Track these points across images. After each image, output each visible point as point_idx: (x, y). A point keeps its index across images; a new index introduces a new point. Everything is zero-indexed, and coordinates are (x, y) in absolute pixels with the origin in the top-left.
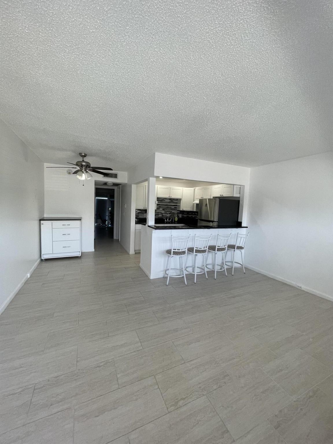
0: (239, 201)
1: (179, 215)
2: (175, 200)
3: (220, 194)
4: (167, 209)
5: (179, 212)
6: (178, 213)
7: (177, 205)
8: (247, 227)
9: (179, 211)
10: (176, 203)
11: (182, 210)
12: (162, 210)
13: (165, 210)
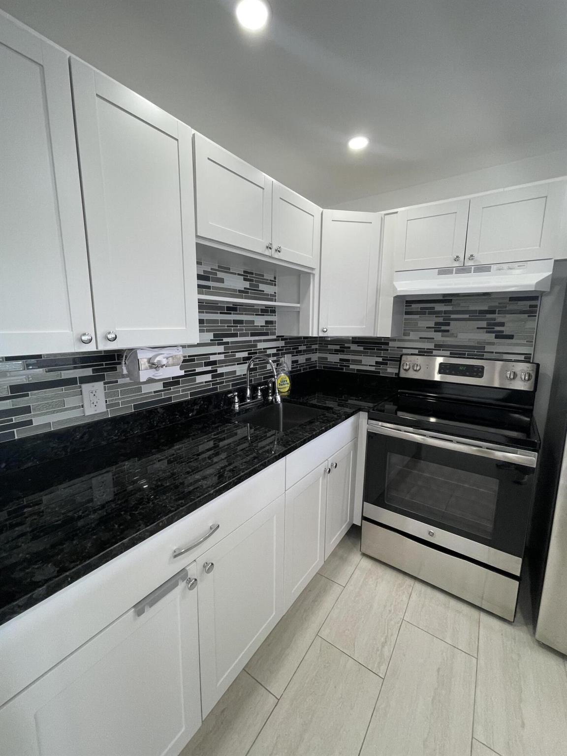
5: (281, 344)
11: (321, 335)
12: (211, 340)
13: (225, 340)
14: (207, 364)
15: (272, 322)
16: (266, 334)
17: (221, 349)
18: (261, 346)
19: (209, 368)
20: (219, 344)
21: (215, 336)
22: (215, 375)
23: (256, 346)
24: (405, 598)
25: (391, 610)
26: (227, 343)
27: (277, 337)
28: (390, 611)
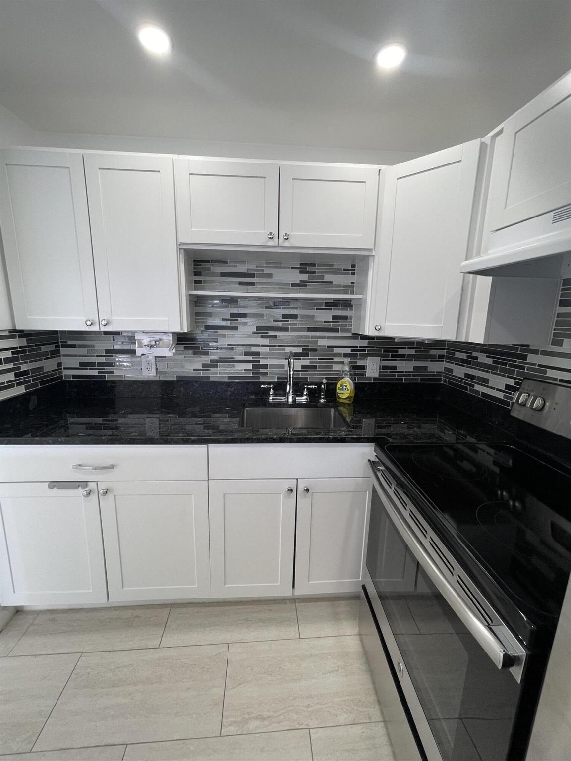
4: (286, 329)
5: (365, 343)
7: (344, 303)
9: (362, 338)
10: (347, 289)
11: (380, 333)
12: (254, 333)
13: (271, 333)
14: (246, 354)
15: (345, 318)
16: (336, 330)
17: (266, 341)
18: (322, 343)
19: (250, 358)
20: (262, 337)
21: (258, 328)
22: (257, 365)
23: (316, 342)
24: (343, 718)
25: (311, 707)
26: (275, 337)
27: (353, 335)
28: (309, 706)
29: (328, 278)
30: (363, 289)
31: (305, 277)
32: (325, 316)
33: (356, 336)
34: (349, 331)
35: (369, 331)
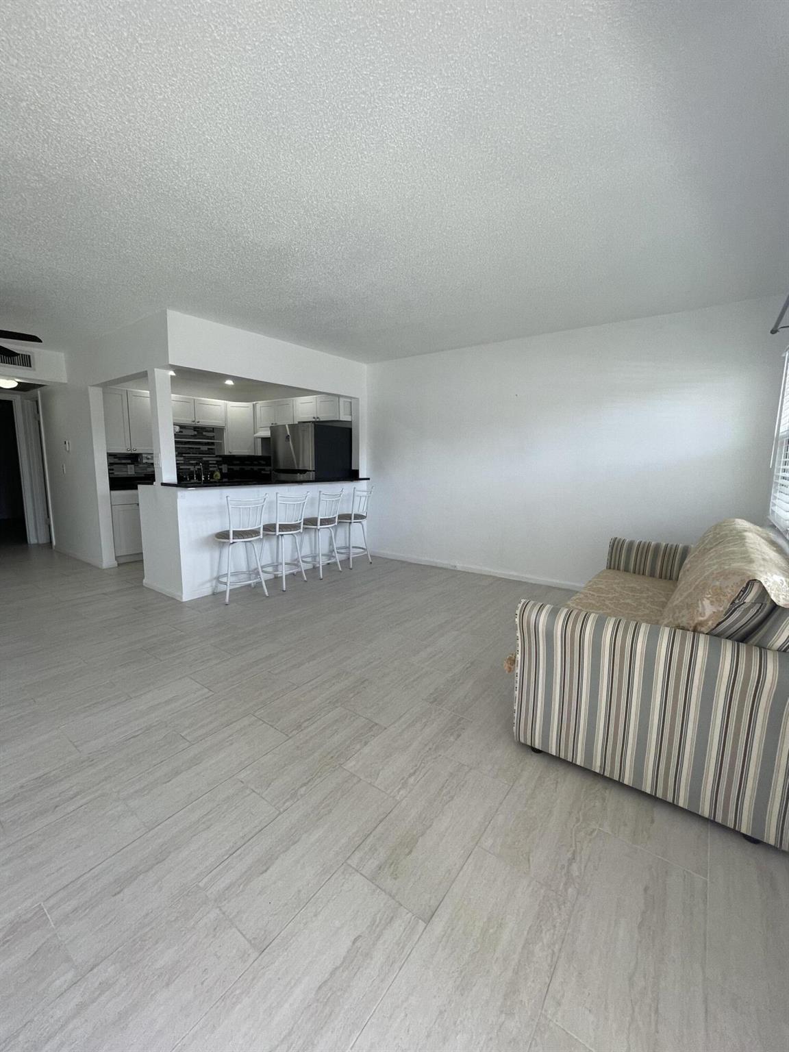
0: (351, 429)
1: (220, 467)
2: (207, 431)
3: (313, 416)
4: (189, 453)
5: (220, 459)
6: (217, 461)
7: (213, 444)
8: (368, 479)
9: (220, 456)
10: (212, 438)
11: (229, 454)
15: (212, 449)
16: (209, 454)
23: (202, 459)
29: (204, 433)
30: (222, 437)
31: (196, 433)
32: (205, 448)
33: (217, 456)
34: (214, 454)
35: (226, 453)
